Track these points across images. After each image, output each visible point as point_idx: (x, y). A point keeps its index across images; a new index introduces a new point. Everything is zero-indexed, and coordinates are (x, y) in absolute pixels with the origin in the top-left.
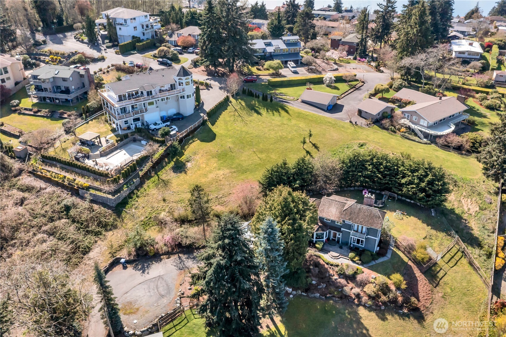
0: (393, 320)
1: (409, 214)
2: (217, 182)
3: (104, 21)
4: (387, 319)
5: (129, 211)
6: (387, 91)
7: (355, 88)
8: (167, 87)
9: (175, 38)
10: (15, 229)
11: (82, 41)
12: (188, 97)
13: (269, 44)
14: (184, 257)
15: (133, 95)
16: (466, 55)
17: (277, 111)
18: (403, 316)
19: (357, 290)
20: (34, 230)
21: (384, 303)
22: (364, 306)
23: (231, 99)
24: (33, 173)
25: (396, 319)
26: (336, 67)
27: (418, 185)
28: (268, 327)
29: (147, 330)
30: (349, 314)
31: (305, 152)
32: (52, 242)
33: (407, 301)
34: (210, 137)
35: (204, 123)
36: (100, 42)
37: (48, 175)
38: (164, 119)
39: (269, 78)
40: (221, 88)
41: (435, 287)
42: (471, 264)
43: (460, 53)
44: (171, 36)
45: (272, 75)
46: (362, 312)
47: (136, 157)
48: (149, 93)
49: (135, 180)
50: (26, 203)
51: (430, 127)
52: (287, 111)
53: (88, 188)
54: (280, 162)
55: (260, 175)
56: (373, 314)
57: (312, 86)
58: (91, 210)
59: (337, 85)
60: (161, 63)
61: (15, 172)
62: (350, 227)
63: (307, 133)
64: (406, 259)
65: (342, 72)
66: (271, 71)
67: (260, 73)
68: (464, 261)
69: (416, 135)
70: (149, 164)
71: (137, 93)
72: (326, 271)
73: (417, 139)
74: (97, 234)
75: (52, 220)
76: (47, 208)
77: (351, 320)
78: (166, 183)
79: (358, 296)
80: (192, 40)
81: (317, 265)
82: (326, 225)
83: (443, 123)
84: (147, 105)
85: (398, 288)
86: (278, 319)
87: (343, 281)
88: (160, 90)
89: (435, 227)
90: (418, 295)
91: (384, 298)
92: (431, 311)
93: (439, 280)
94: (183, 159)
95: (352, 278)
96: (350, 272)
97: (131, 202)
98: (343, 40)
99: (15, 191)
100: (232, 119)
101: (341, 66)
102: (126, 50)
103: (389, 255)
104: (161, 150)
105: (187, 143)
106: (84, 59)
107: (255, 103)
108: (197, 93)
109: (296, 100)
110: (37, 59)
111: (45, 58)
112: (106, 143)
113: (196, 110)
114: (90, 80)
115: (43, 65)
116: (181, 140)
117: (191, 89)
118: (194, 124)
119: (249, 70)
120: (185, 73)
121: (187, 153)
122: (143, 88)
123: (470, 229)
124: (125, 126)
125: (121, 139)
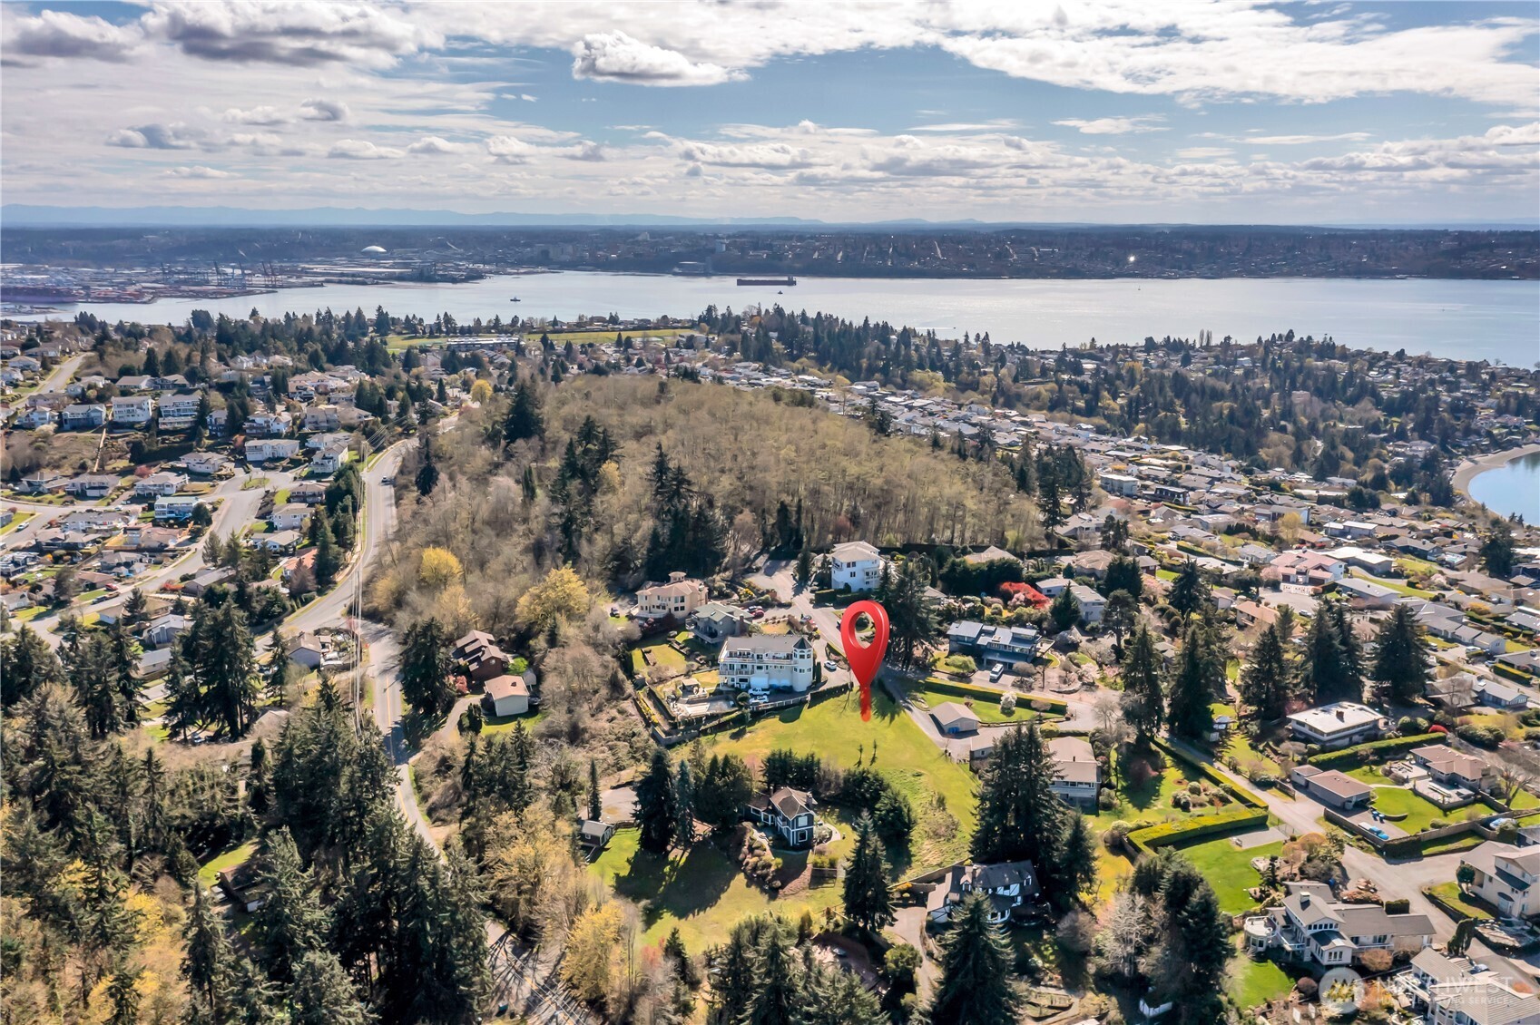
0: (754, 890)
4: (750, 887)
7: (1040, 721)
8: (783, 654)
10: (593, 737)
12: (801, 671)
15: (743, 655)
16: (1305, 730)
18: (763, 891)
19: (749, 860)
21: (758, 875)
22: (744, 873)
23: (856, 688)
24: (635, 701)
25: (756, 890)
28: (677, 855)
30: (731, 873)
31: (859, 759)
32: (608, 753)
34: (793, 718)
35: (805, 702)
36: (808, 583)
37: (642, 705)
38: (768, 688)
39: (942, 677)
41: (810, 889)
45: (953, 674)
46: (741, 876)
47: (712, 713)
48: (759, 657)
49: (693, 730)
50: (614, 721)
52: (892, 720)
53: (657, 724)
57: (972, 701)
58: (646, 741)
61: (625, 696)
66: (955, 670)
70: (716, 722)
71: (748, 654)
72: (744, 841)
76: (623, 730)
77: (728, 877)
79: (747, 864)
81: (743, 835)
84: (755, 668)
88: (774, 656)
90: (788, 884)
91: (761, 872)
92: (786, 899)
94: (749, 729)
99: (614, 710)
100: (834, 708)
102: (822, 601)
103: (801, 853)
104: (737, 714)
105: (767, 717)
106: (770, 602)
107: (874, 700)
108: (817, 669)
109: (927, 710)
110: (735, 590)
111: (742, 590)
112: (701, 693)
113: (809, 688)
114: (742, 630)
115: (736, 597)
116: (763, 712)
117: (806, 664)
118: (791, 701)
119: (935, 661)
120: (802, 645)
121: (758, 725)
122: (754, 650)
123: (904, 872)
124: (730, 683)
125: (714, 694)
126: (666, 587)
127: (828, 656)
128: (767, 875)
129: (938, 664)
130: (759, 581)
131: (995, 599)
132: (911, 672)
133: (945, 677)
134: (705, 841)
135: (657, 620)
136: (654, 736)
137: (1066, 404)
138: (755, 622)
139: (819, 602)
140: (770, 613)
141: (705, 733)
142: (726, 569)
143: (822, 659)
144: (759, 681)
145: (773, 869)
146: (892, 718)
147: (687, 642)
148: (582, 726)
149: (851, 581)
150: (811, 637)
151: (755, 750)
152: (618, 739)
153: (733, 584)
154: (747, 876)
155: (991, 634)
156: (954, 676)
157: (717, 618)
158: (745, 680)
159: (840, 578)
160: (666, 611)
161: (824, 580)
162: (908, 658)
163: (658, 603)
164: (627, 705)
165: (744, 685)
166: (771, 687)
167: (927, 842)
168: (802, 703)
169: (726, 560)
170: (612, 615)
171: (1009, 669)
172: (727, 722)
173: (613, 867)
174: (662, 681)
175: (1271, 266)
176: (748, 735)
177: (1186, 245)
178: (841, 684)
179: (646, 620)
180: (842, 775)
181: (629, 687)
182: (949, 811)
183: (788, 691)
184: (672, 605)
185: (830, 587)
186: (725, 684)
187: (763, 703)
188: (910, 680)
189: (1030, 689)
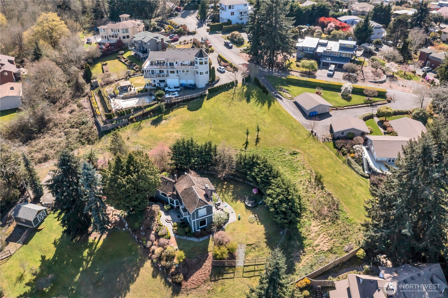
0: (159, 281)
1: (262, 222)
2: (166, 140)
4: (156, 277)
8: (187, 63)
10: (56, 125)
11: (198, 18)
12: (201, 73)
15: (161, 63)
17: (263, 103)
18: (167, 282)
19: (155, 248)
22: (152, 261)
23: (239, 84)
24: (90, 98)
25: (161, 282)
26: (383, 80)
28: (95, 238)
29: (48, 204)
30: (140, 260)
31: (246, 141)
34: (196, 107)
41: (211, 281)
46: (148, 264)
48: (171, 64)
49: (123, 120)
50: (73, 113)
56: (152, 269)
57: (321, 91)
59: (354, 96)
61: (84, 94)
64: (210, 249)
67: (295, 68)
69: (361, 165)
70: (140, 113)
71: (164, 63)
74: (83, 144)
77: (137, 264)
78: (140, 129)
79: (153, 252)
84: (169, 72)
86: (104, 238)
87: (155, 237)
88: (182, 64)
90: (190, 277)
91: (164, 263)
92: (188, 293)
93: (221, 278)
94: (165, 116)
96: (160, 233)
97: (112, 133)
100: (225, 99)
102: (214, 30)
103: (201, 239)
104: (155, 106)
105: (178, 107)
106: (183, 31)
107: (254, 92)
108: (212, 72)
109: (291, 99)
110: (163, 26)
111: (167, 26)
112: (132, 91)
113: (207, 85)
114: (163, 47)
115: (163, 30)
116: (175, 104)
117: (204, 68)
118: (195, 95)
119: (290, 64)
120: (200, 55)
121: (171, 114)
122: (167, 59)
123: (299, 260)
124: (153, 83)
125: (141, 91)
126: (117, 23)
127: (219, 63)
128: (170, 267)
129: (292, 66)
130: (178, 21)
131: (317, 27)
132: (275, 73)
133: (298, 74)
134: (120, 224)
135: (111, 45)
136: (97, 123)
138: (173, 44)
139: (212, 30)
140: (182, 39)
141: (132, 121)
142: (158, 16)
143: (216, 65)
144: (173, 81)
145: (176, 261)
146: (269, 106)
147: (130, 57)
148: (47, 118)
149: (232, 18)
150: (207, 51)
151: (168, 134)
152: (72, 127)
153: (162, 24)
154: (153, 265)
155: (325, 45)
156: (304, 74)
157: (146, 41)
158: (163, 81)
159: (225, 16)
160: (118, 38)
161: (215, 19)
162: (271, 63)
163: (111, 33)
164: (84, 101)
165: (162, 85)
166: (181, 85)
167: (314, 223)
168: (202, 97)
169: (159, 11)
170: (87, 43)
171: (339, 68)
172: (148, 113)
173: (41, 250)
174: (108, 83)
176: (164, 122)
178: (229, 81)
179: (104, 44)
180: (235, 159)
181: (87, 88)
182: (328, 189)
183: (193, 87)
184: (121, 35)
185: (218, 22)
186: (150, 84)
187: (173, 97)
188: (275, 78)
189: (356, 81)
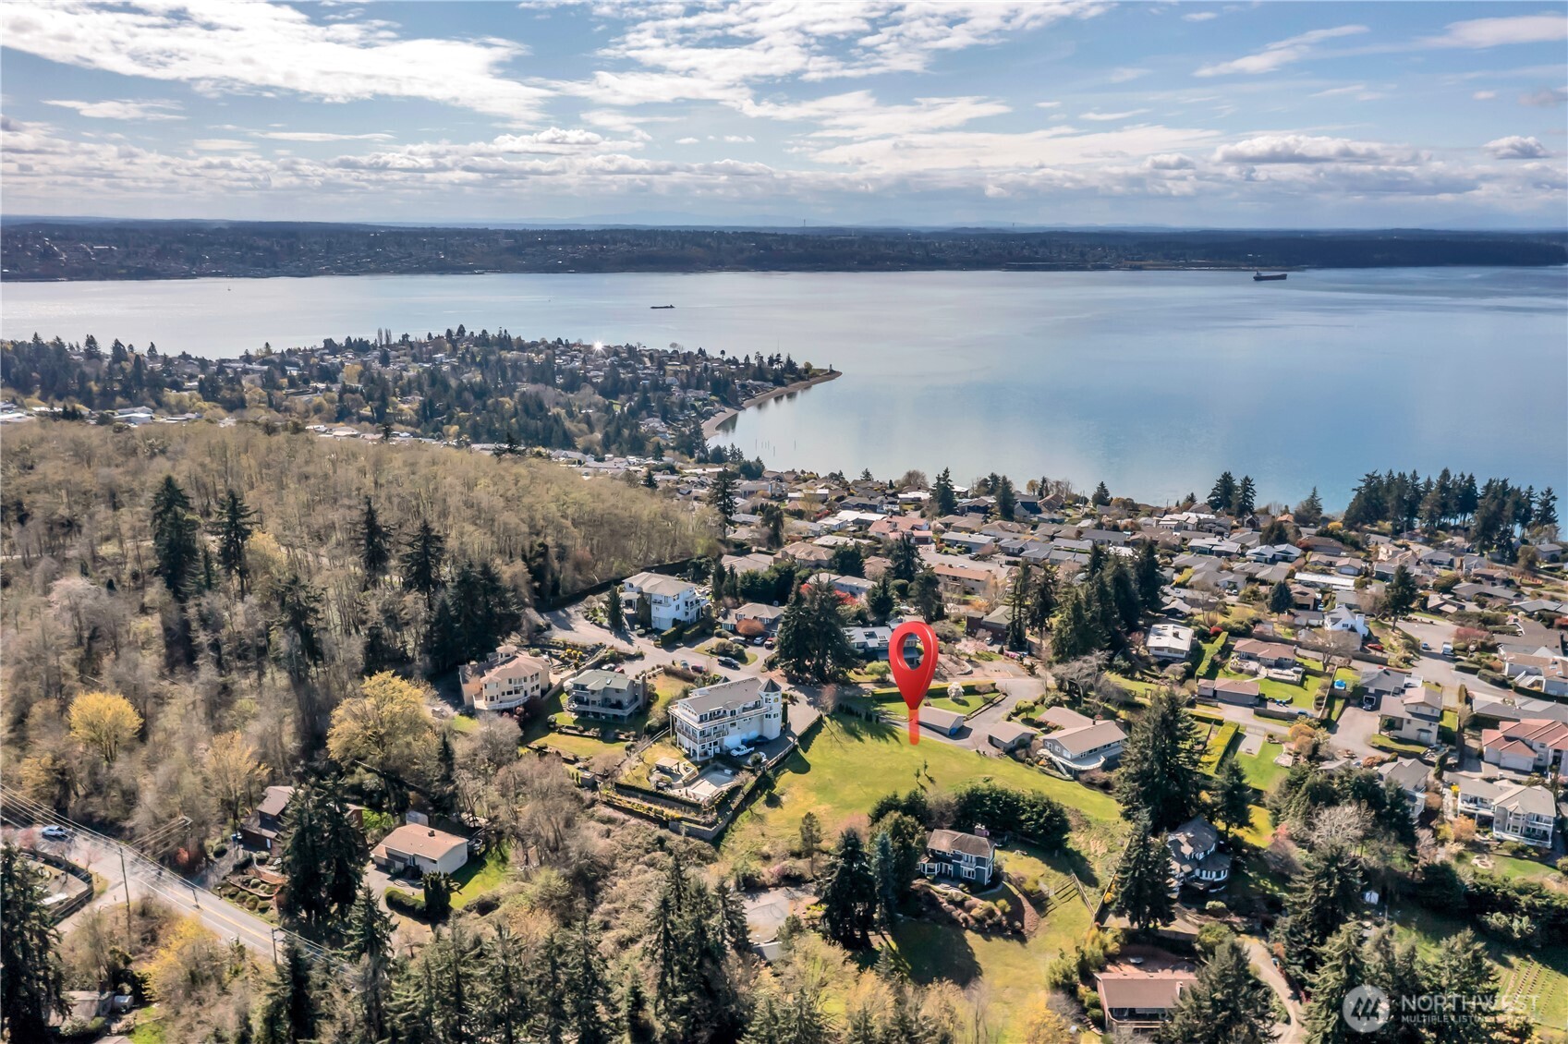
0: (997, 942)
1: (1029, 855)
3: (634, 596)
4: (991, 940)
5: (727, 843)
6: (1032, 709)
7: (991, 703)
8: (751, 704)
9: (731, 620)
10: (613, 859)
11: (600, 625)
12: (773, 716)
13: (871, 635)
14: (792, 889)
16: (1165, 653)
17: (884, 737)
18: (1007, 938)
19: (964, 915)
20: (632, 861)
21: (990, 926)
22: (971, 930)
23: (827, 719)
24: (609, 804)
25: (1000, 941)
26: (969, 667)
27: (1037, 821)
28: (880, 943)
30: (956, 935)
31: (918, 785)
33: (1011, 924)
34: (803, 767)
35: (795, 748)
36: (627, 627)
37: (629, 806)
38: (748, 743)
39: (871, 687)
40: (809, 703)
41: (1042, 918)
42: (1083, 899)
43: (1158, 649)
44: (725, 617)
45: (876, 682)
46: (969, 935)
47: (725, 788)
48: (732, 713)
49: (728, 813)
50: (612, 834)
51: (1074, 760)
52: (896, 738)
53: (680, 820)
54: (890, 794)
55: (869, 809)
56: (979, 936)
57: (931, 701)
58: (686, 842)
59: (967, 698)
60: (724, 664)
61: (588, 802)
62: (960, 858)
63: (922, 764)
64: (1016, 892)
65: (978, 679)
66: (876, 677)
67: (859, 679)
68: (1078, 898)
69: (1058, 769)
70: (740, 797)
72: (936, 899)
73: (1058, 774)
75: (647, 851)
76: (639, 840)
77: (957, 940)
78: (761, 818)
79: (965, 920)
80: (758, 625)
81: (928, 894)
82: (938, 857)
83: (1093, 753)
84: (728, 727)
85: (1004, 913)
86: (889, 938)
87: (951, 907)
88: (743, 708)
89: (1056, 867)
90: (1023, 921)
91: (989, 921)
93: (1048, 912)
94: (776, 791)
95: (960, 904)
96: (959, 899)
97: (727, 836)
98: (986, 619)
99: (592, 823)
100: (829, 745)
101: (977, 666)
102: (669, 643)
103: (1000, 888)
104: (753, 780)
105: (776, 775)
106: (614, 656)
110: (549, 655)
111: (560, 653)
112: (684, 771)
113: (782, 732)
114: (644, 692)
118: (783, 750)
125: (697, 768)
126: (507, 667)
129: (850, 676)
130: (567, 637)
137: (350, 414)
139: (666, 644)
144: (733, 739)
145: (999, 913)
147: (580, 722)
154: (977, 932)
157: (620, 686)
158: (715, 743)
159: (664, 614)
160: (523, 695)
161: (643, 621)
163: (511, 687)
165: (717, 749)
166: (743, 742)
168: (793, 750)
172: (749, 794)
175: (357, 264)
176: (784, 799)
177: (263, 243)
183: (768, 741)
184: (528, 686)
186: (697, 754)
